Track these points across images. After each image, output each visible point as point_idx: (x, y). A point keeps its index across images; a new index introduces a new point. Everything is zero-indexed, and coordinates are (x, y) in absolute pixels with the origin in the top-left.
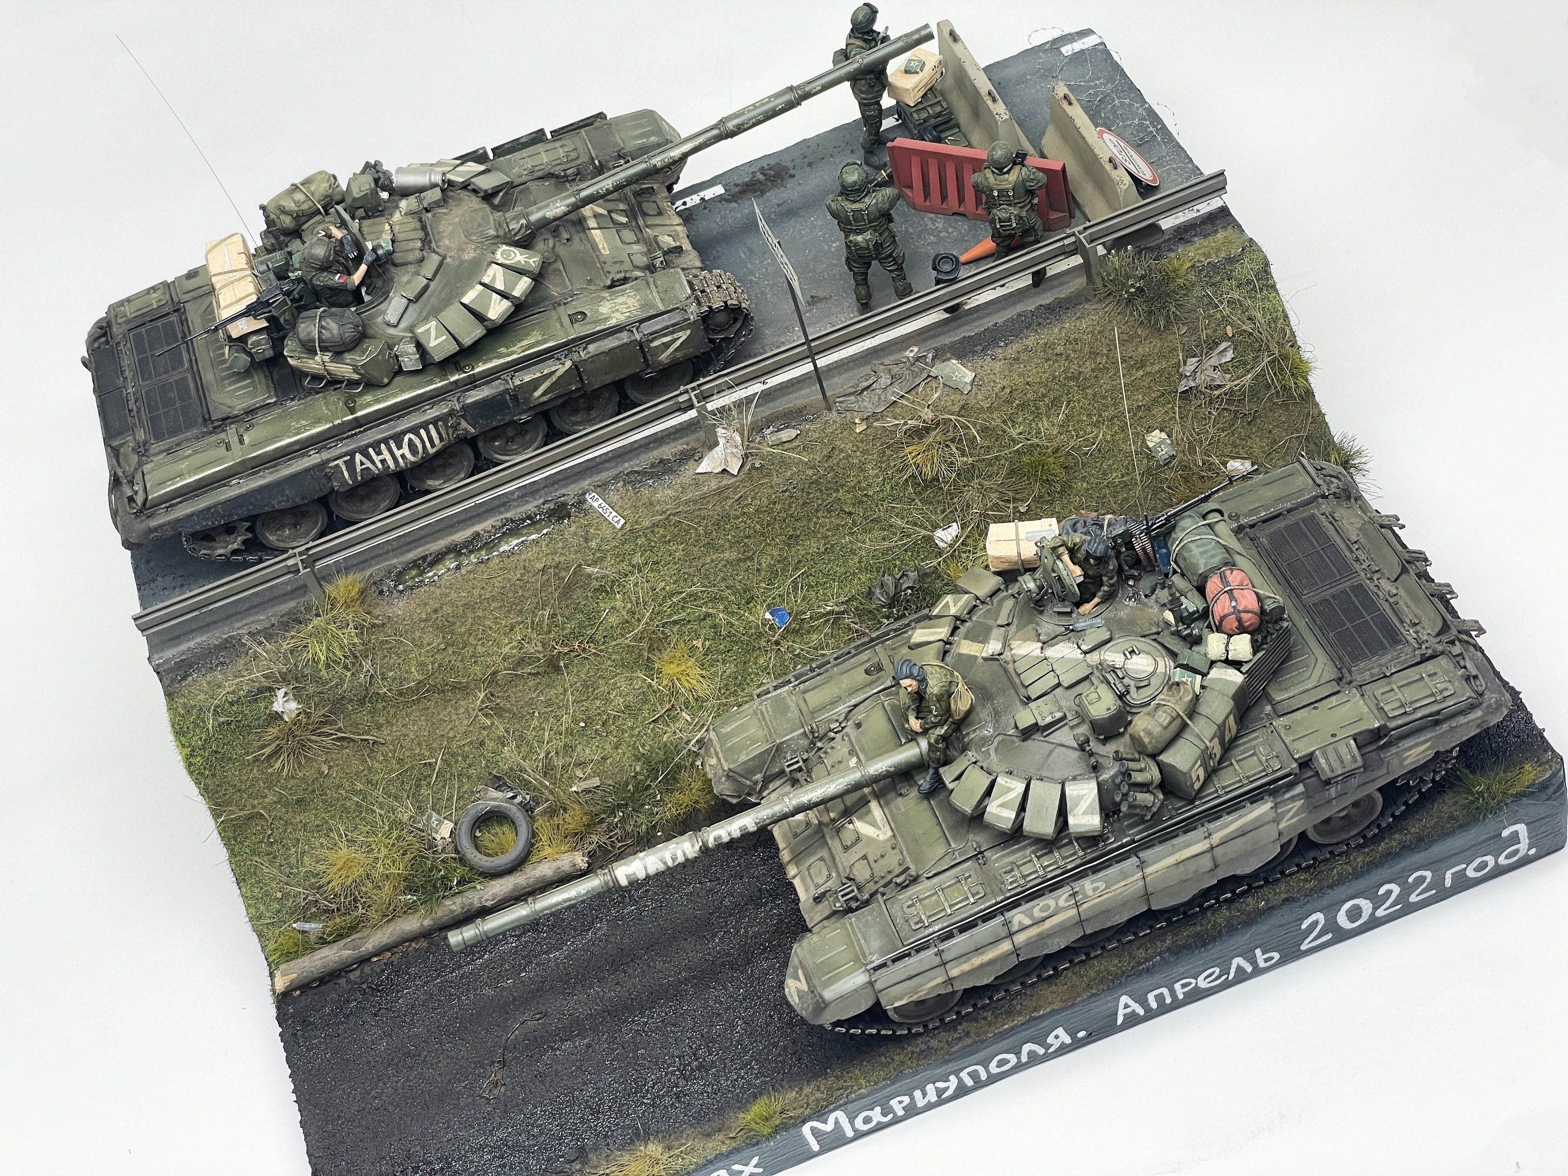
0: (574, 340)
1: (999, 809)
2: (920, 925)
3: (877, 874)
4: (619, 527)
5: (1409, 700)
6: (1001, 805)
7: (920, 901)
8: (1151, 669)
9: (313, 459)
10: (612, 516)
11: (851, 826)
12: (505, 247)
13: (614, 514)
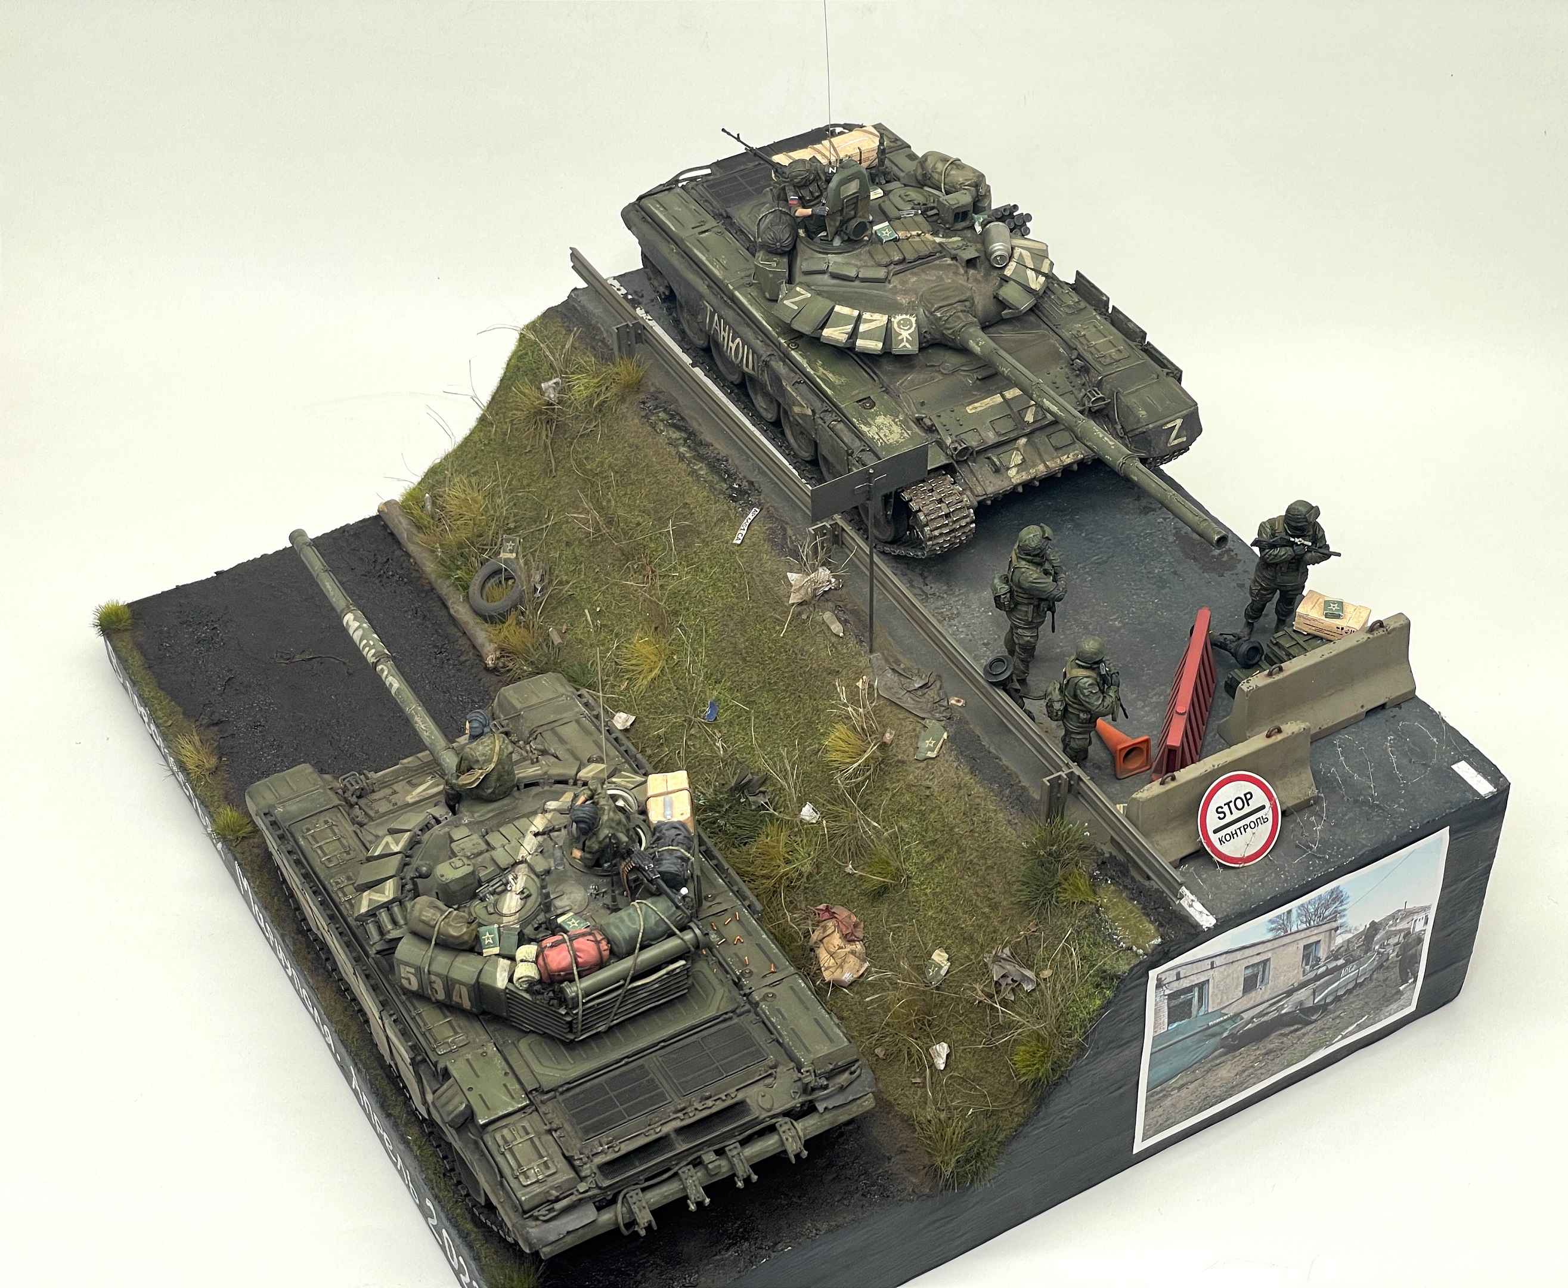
0: (840, 410)
3: (373, 802)
4: (734, 542)
5: (515, 1149)
7: (330, 827)
8: (505, 911)
9: (702, 287)
10: (742, 532)
12: (913, 320)
13: (744, 533)
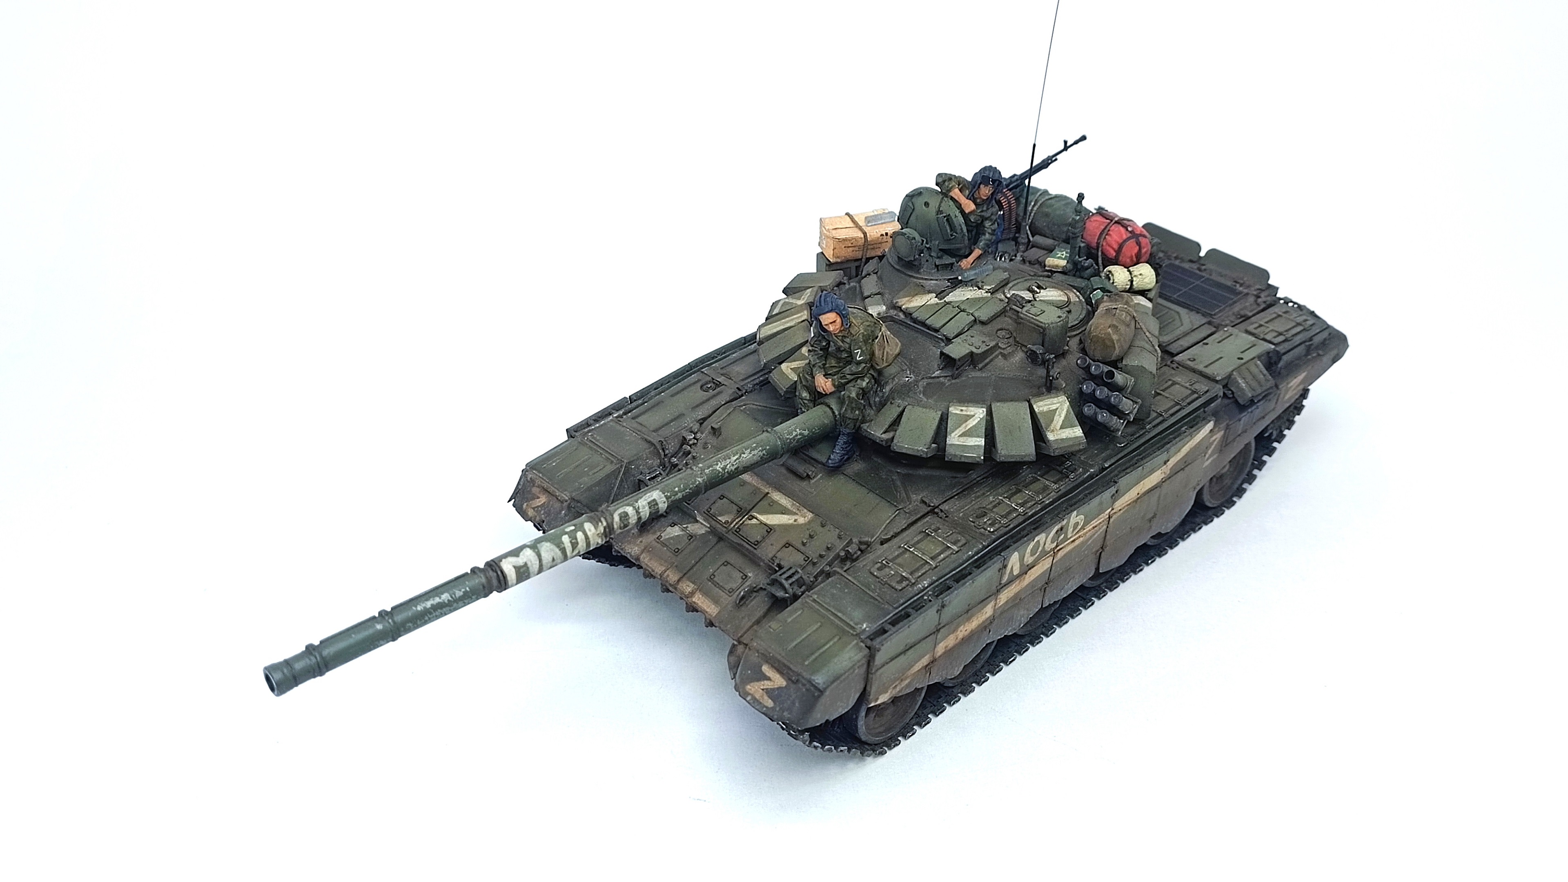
1: (962, 439)
2: (905, 583)
3: (814, 557)
6: (963, 435)
7: (891, 561)
8: (1066, 299)
11: (754, 521)
